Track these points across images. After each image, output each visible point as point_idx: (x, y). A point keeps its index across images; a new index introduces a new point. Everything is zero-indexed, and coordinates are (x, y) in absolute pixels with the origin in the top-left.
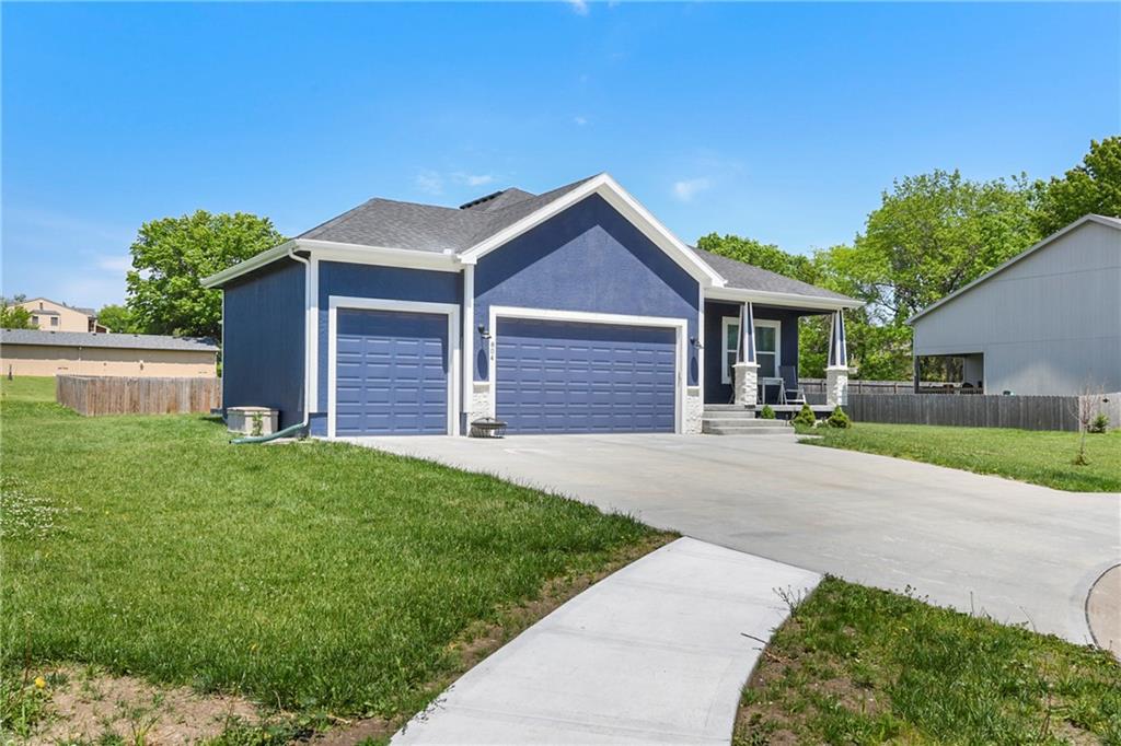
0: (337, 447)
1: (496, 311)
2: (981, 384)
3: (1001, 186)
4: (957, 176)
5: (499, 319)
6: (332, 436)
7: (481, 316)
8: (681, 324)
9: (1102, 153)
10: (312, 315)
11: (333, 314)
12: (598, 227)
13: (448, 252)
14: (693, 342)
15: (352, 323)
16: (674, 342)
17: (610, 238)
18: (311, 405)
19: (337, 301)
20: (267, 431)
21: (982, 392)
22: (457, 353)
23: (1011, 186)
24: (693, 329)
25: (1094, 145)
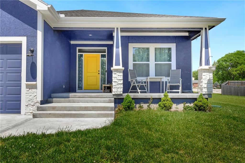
14: (32, 51)
24: (32, 43)
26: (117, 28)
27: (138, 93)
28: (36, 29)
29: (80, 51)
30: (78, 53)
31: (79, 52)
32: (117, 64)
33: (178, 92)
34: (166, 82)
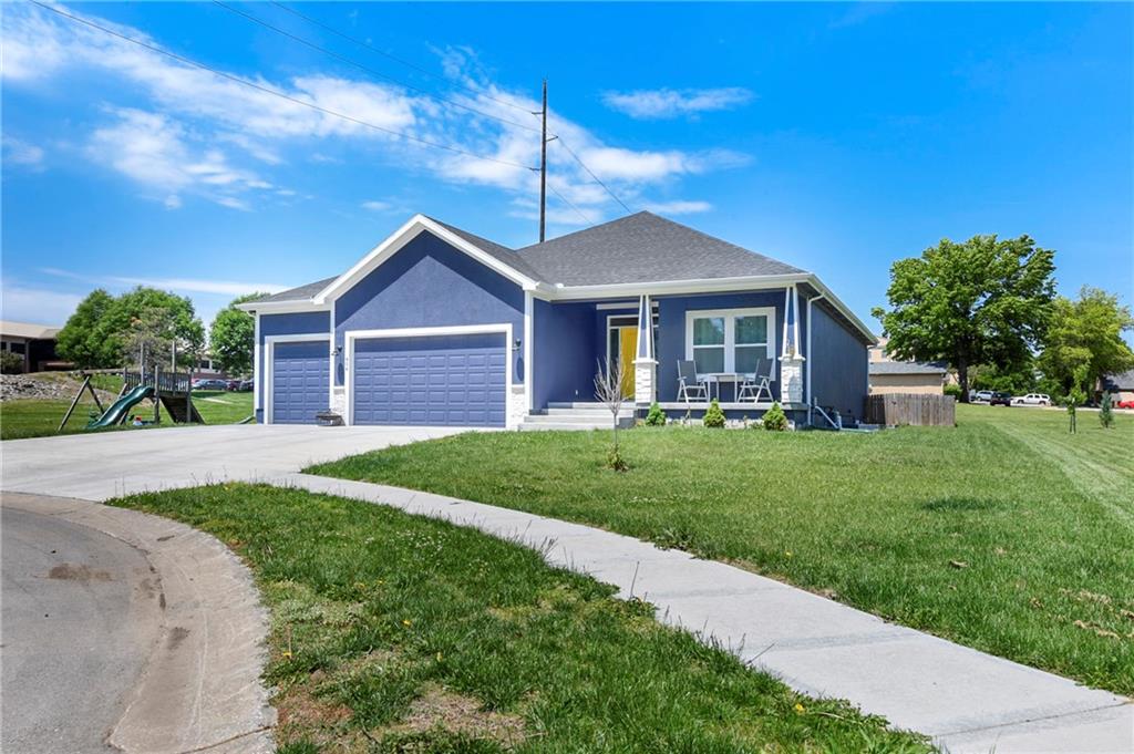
5: (353, 341)
6: (266, 423)
7: (340, 339)
8: (507, 328)
11: (267, 348)
12: (428, 258)
14: (519, 344)
17: (438, 264)
18: (257, 404)
19: (268, 339)
24: (518, 331)
26: (644, 297)
27: (685, 401)
28: (523, 312)
29: (614, 322)
30: (609, 328)
31: (612, 325)
32: (643, 354)
33: (753, 401)
34: (740, 383)
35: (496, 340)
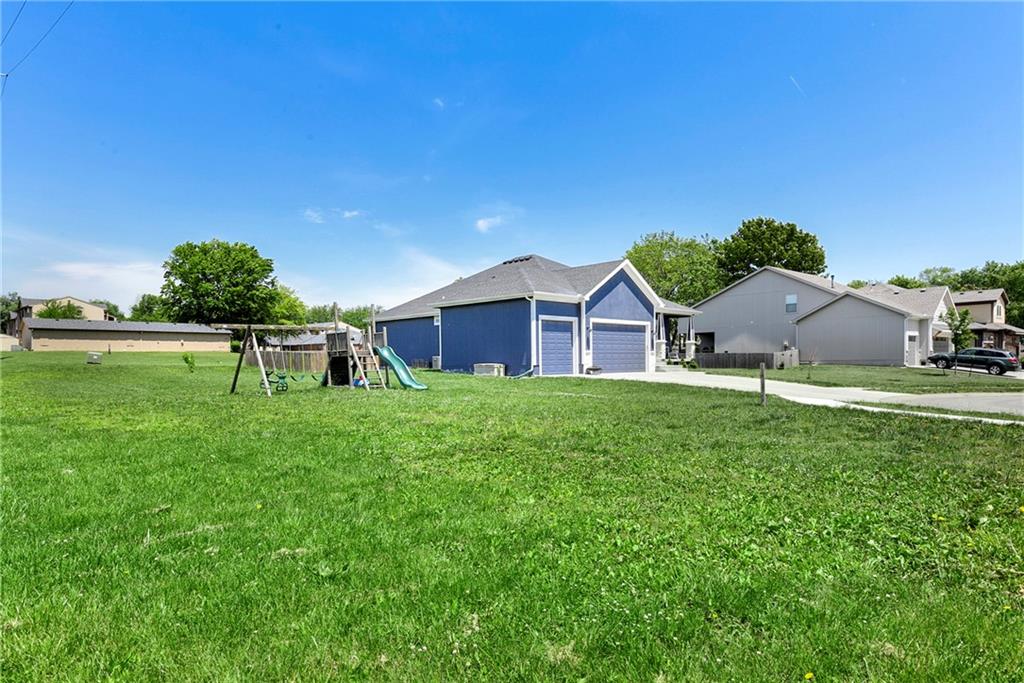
0: (543, 379)
1: (593, 320)
2: (713, 348)
3: (694, 241)
4: (673, 235)
5: (593, 324)
6: (541, 375)
7: (588, 322)
8: (647, 324)
9: (748, 228)
10: (533, 323)
11: (540, 322)
12: (623, 283)
13: (579, 295)
14: (652, 332)
15: (548, 327)
16: (644, 332)
17: (626, 287)
18: (534, 362)
19: (542, 317)
20: (502, 374)
21: (713, 352)
22: (577, 338)
23: (699, 240)
25: (744, 223)
35: (642, 329)
